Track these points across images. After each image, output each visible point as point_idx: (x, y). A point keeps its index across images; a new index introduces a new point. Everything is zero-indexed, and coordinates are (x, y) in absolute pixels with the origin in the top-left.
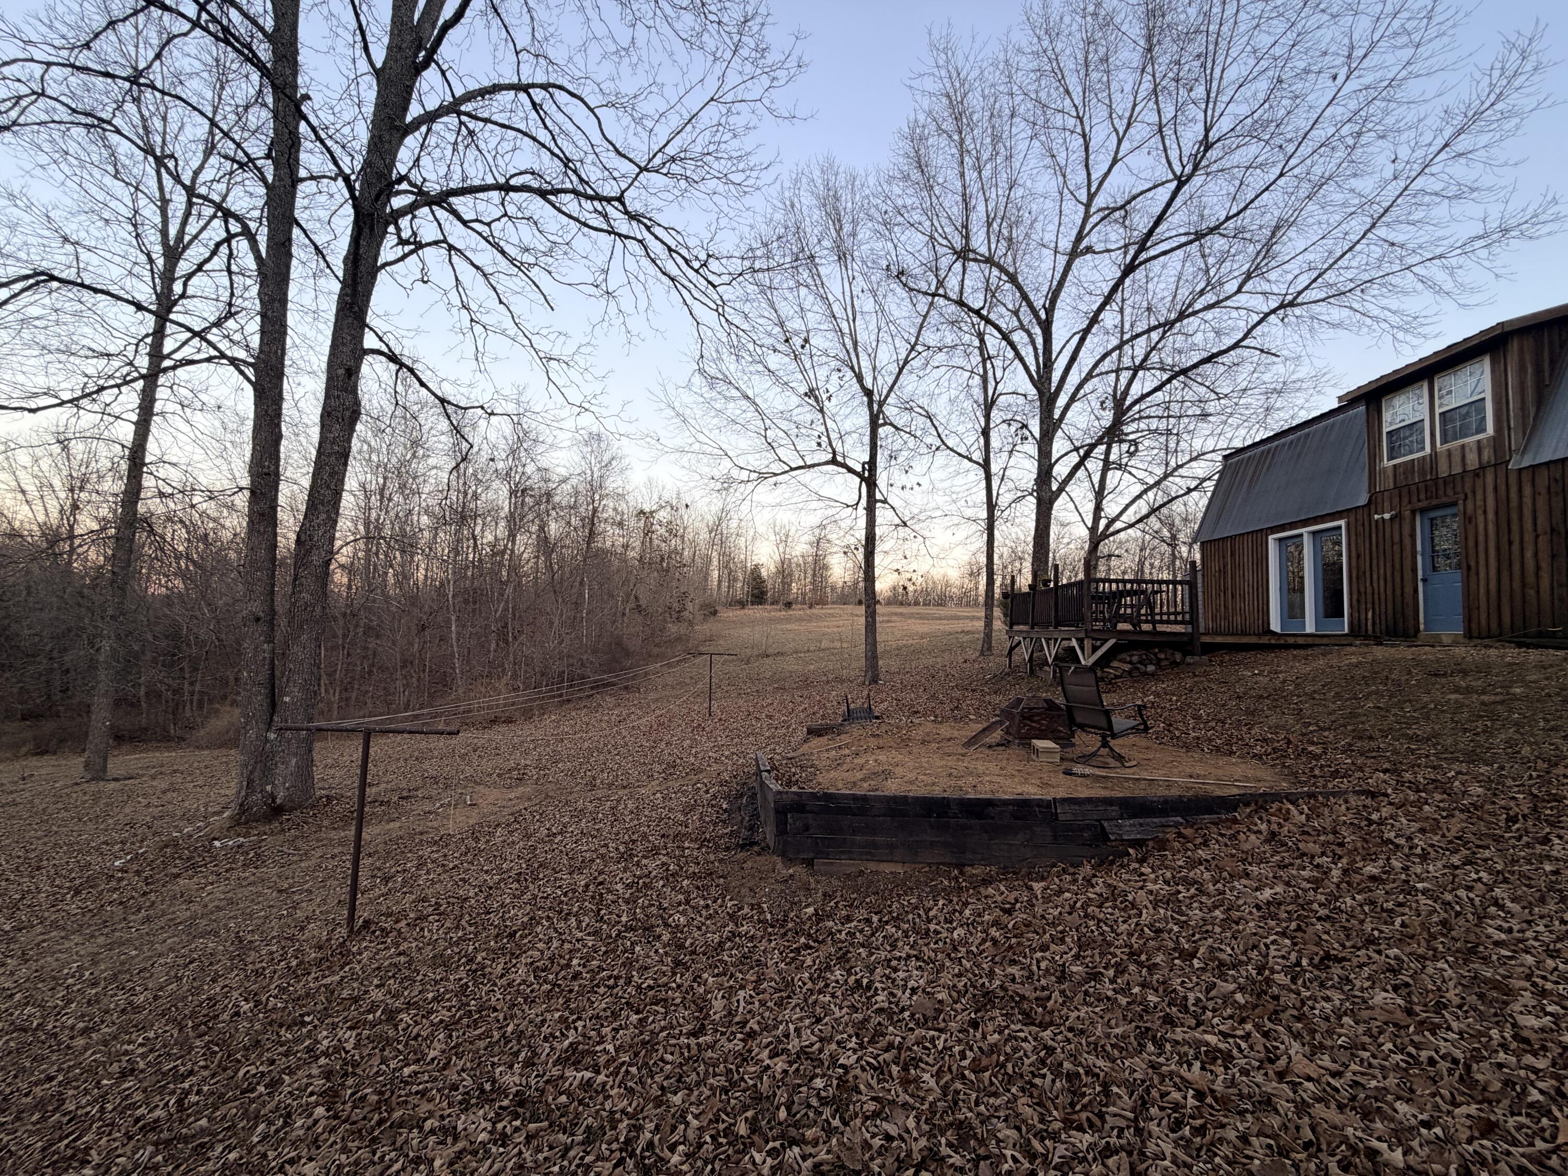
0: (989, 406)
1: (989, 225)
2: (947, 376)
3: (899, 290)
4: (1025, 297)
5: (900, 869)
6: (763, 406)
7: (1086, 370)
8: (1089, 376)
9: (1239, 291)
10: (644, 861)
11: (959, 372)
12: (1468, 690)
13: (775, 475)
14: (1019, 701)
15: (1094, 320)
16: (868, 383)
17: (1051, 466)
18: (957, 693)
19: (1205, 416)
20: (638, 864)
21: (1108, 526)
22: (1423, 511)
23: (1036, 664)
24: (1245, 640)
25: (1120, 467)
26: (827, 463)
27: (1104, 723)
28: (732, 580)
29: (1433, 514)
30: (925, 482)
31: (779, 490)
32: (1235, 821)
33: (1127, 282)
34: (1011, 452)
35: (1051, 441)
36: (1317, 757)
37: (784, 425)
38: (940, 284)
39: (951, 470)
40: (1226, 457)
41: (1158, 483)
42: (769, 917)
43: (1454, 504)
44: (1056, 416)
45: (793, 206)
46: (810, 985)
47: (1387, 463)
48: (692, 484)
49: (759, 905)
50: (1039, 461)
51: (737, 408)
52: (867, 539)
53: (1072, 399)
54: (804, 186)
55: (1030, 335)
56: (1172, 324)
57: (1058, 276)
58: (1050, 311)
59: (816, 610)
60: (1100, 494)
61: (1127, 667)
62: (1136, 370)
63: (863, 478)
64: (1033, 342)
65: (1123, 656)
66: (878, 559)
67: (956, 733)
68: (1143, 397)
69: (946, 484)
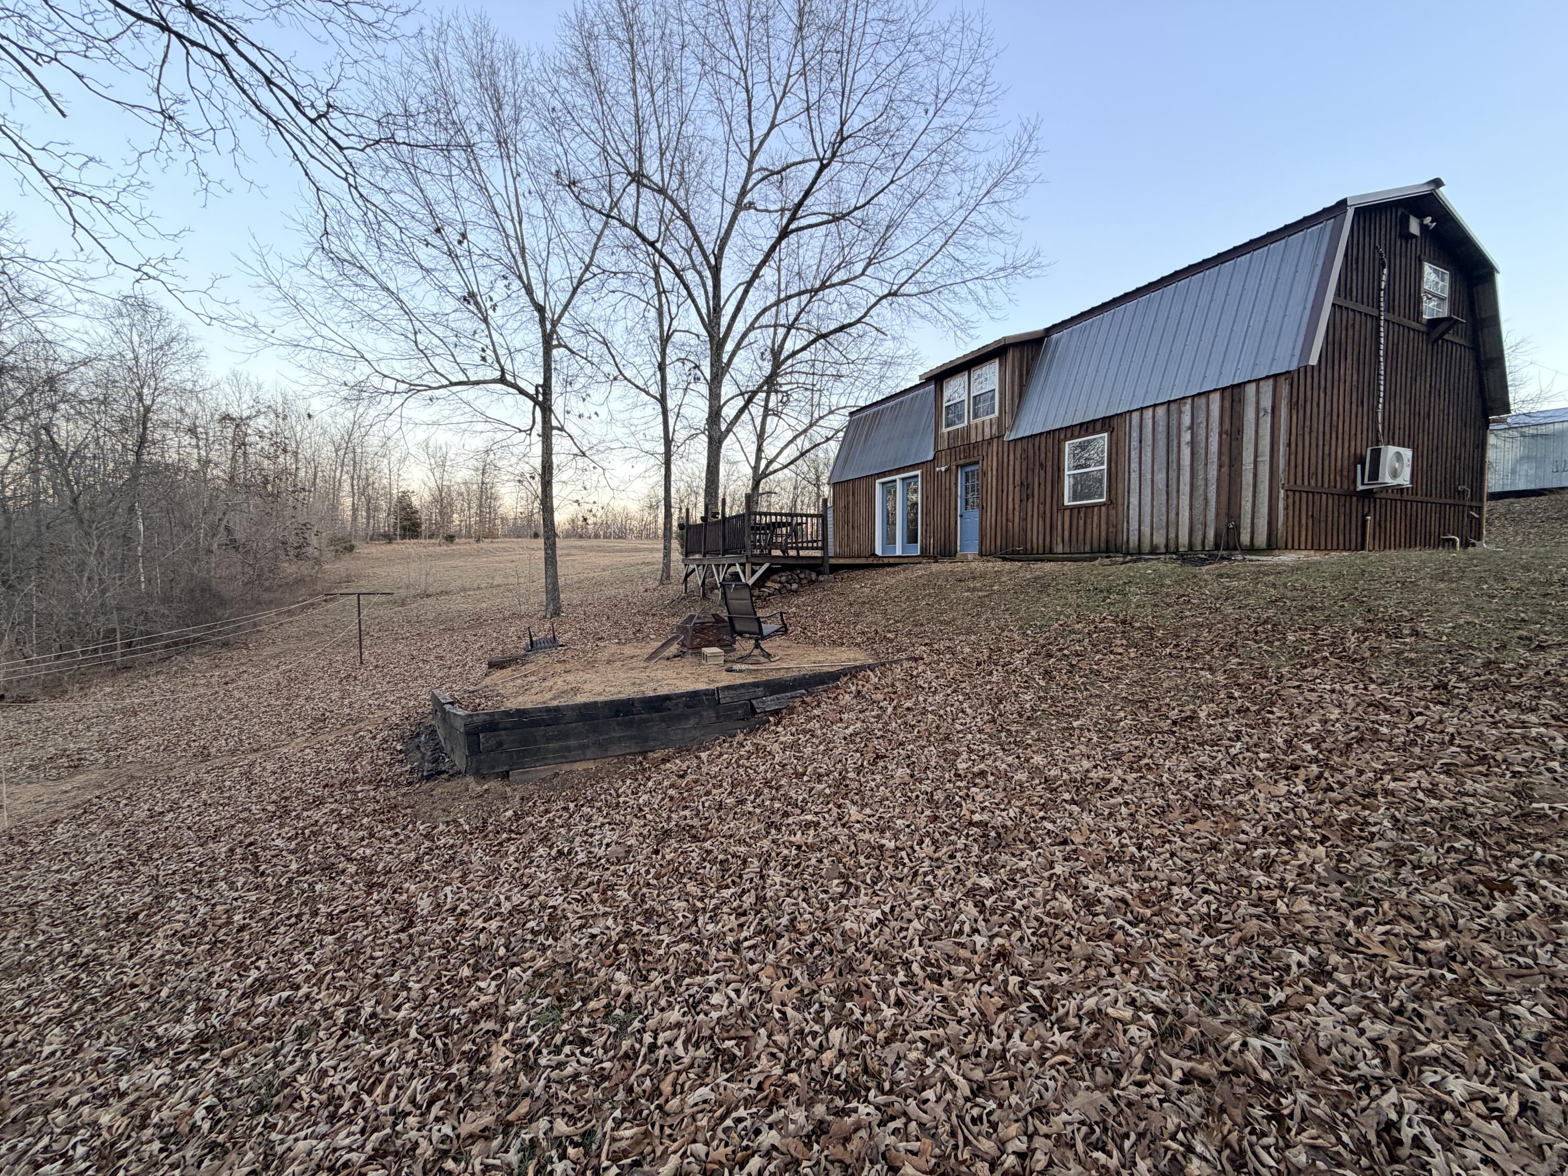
0: (665, 340)
1: (662, 154)
2: (623, 303)
3: (572, 203)
4: (697, 239)
5: (591, 765)
6: (411, 305)
7: (750, 321)
8: (751, 328)
9: (863, 274)
10: (305, 814)
11: (635, 301)
12: (974, 589)
13: (430, 388)
14: (692, 617)
15: (756, 275)
16: (539, 295)
17: (720, 408)
18: (639, 619)
19: (838, 377)
20: (298, 817)
21: (767, 466)
22: (963, 466)
23: (707, 589)
24: (858, 561)
25: (777, 414)
26: (494, 381)
27: (756, 630)
28: (372, 509)
29: (969, 469)
30: (603, 412)
31: (435, 408)
32: (837, 687)
33: (784, 244)
34: (686, 390)
35: (720, 383)
36: (891, 641)
37: (439, 331)
38: (615, 204)
39: (630, 401)
40: (851, 414)
41: (805, 431)
42: (467, 827)
43: (976, 463)
44: (725, 360)
45: (437, 62)
46: (515, 865)
47: (945, 430)
48: (314, 389)
49: (455, 821)
50: (710, 400)
51: (376, 303)
52: (544, 467)
53: (738, 347)
54: (452, 42)
55: (701, 277)
56: (817, 291)
57: (725, 226)
58: (719, 257)
59: (485, 544)
60: (761, 437)
61: (777, 586)
62: (789, 328)
63: (536, 402)
64: (704, 285)
65: (775, 577)
66: (556, 489)
67: (638, 652)
68: (794, 354)
69: (624, 416)
